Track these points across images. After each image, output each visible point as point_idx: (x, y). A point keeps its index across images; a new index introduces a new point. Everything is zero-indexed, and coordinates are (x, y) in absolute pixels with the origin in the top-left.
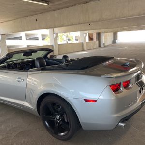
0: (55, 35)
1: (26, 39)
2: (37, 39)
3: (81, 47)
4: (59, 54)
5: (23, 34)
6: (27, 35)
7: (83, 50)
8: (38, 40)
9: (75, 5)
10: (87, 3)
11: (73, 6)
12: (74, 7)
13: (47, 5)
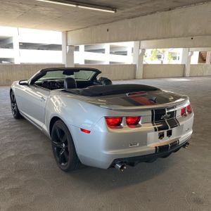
0: (141, 50)
1: (111, 53)
2: (125, 53)
3: (182, 70)
4: (143, 78)
5: (106, 46)
6: (112, 48)
7: (184, 76)
8: (126, 55)
9: (155, 12)
10: (170, 9)
11: (152, 13)
12: (153, 15)
13: (113, 12)
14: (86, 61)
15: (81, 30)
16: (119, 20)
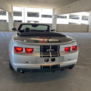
1: (70, 18)
14: (69, 23)
15: (59, 8)
16: (73, 2)
